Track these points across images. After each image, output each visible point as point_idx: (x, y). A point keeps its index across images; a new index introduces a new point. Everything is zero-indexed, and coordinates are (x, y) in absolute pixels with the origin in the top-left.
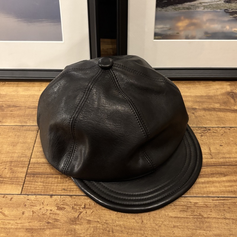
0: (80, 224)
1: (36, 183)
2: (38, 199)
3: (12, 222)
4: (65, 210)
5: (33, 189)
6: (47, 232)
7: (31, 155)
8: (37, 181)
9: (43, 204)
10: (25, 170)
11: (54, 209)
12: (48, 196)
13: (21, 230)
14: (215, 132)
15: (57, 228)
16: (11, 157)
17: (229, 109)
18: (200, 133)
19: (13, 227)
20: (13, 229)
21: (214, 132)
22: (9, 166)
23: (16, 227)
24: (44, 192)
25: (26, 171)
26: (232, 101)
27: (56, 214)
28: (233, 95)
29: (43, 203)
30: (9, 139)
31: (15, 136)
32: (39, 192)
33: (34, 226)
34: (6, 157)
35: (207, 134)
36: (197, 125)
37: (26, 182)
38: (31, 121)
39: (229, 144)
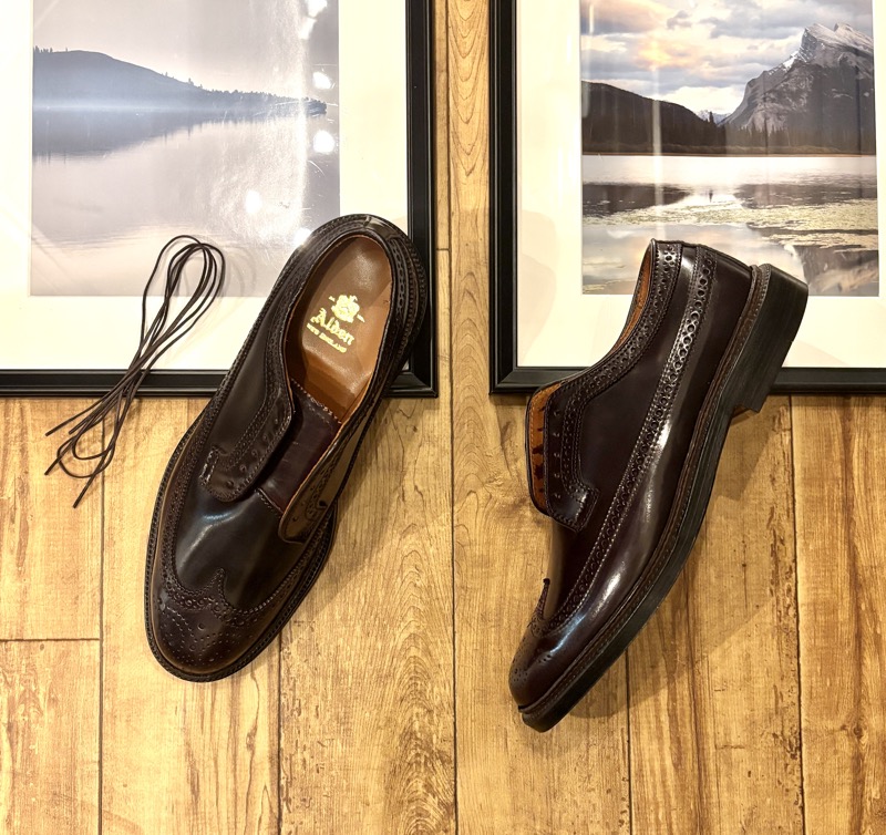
14: (786, 768)
18: (783, 732)
21: (787, 765)
35: (780, 750)
36: (806, 730)
39: (755, 793)
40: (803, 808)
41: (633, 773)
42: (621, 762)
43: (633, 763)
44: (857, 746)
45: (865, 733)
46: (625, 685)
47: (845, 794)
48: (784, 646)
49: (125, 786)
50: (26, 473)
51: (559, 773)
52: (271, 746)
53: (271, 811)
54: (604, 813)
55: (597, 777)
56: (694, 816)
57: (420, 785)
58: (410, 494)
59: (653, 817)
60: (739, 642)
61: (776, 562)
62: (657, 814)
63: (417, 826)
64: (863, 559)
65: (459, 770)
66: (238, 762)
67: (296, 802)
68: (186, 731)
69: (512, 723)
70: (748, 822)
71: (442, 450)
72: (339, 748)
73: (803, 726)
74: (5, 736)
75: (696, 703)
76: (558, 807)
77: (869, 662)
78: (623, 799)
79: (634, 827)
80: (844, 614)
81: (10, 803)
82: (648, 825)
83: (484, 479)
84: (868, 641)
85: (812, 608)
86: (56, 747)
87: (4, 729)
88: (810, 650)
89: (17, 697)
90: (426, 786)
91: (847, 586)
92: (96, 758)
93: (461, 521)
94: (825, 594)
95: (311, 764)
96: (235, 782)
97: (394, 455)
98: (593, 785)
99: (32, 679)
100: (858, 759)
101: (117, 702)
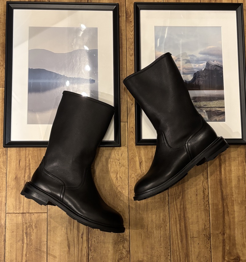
18: (206, 234)
21: (207, 242)
26: (232, 258)
28: (237, 260)
35: (206, 238)
36: (211, 234)
39: (200, 248)
40: (211, 252)
41: (171, 244)
42: (168, 241)
43: (171, 241)
44: (224, 237)
45: (225, 234)
46: (169, 223)
47: (221, 248)
48: (206, 214)
49: (53, 247)
50: (30, 174)
51: (154, 244)
52: (87, 237)
53: (87, 253)
54: (164, 253)
55: (163, 244)
56: (185, 254)
57: (121, 246)
58: (119, 178)
59: (176, 254)
60: (195, 213)
61: (204, 194)
62: (177, 253)
63: (121, 256)
64: (224, 194)
65: (131, 243)
66: (79, 241)
67: (93, 250)
68: (67, 234)
69: (143, 232)
70: (198, 255)
71: (126, 168)
72: (102, 237)
73: (211, 232)
74: (25, 235)
75: (186, 227)
76: (154, 252)
77: (226, 217)
78: (169, 250)
79: (171, 256)
80: (220, 206)
81: (26, 251)
82: (175, 256)
83: (136, 175)
84: (226, 213)
85: (212, 205)
86: (37, 238)
87: (25, 233)
88: (212, 215)
89: (28, 226)
90: (123, 247)
91: (221, 200)
92: (46, 240)
93: (131, 185)
94: (216, 202)
95: (96, 242)
96: (78, 246)
97: (115, 169)
98: (162, 246)
99: (31, 222)
100: (224, 240)
101: (51, 227)
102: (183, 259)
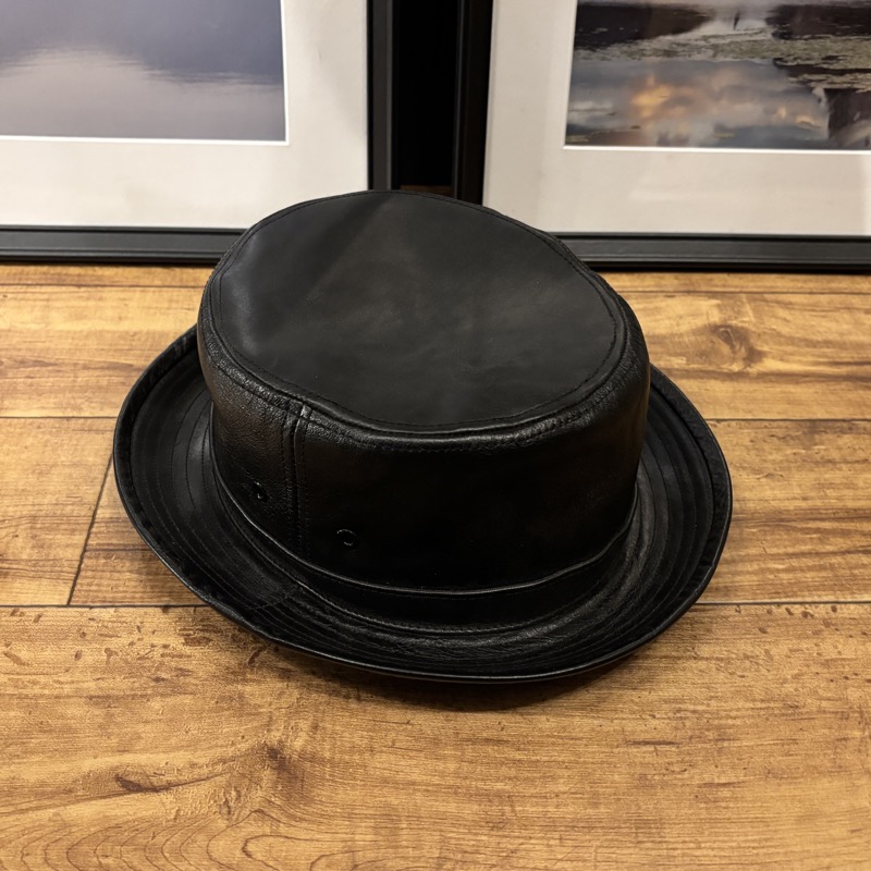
0: (259, 682)
1: (116, 575)
2: (122, 617)
3: (42, 679)
4: (211, 644)
5: (107, 591)
6: (156, 704)
7: (96, 498)
8: (119, 568)
9: (139, 631)
10: (79, 539)
11: (176, 643)
12: (156, 609)
13: (72, 700)
15: (185, 694)
16: (34, 505)
17: (713, 372)
19: (46, 692)
20: (48, 697)
22: (25, 529)
23: (56, 692)
24: (141, 598)
25: (83, 542)
26: (725, 349)
27: (181, 656)
28: (727, 332)
29: (138, 627)
30: (24, 456)
31: (46, 446)
32: (123, 598)
33: (113, 689)
34: (17, 506)
37: (82, 573)
38: (93, 405)
51: (754, 700)
54: (799, 637)
55: (745, 646)
56: (766, 528)
59: (784, 576)
62: (778, 571)
69: (686, 775)
76: (812, 704)
79: (809, 599)
82: (798, 582)
98: (759, 651)
102: (804, 542)
